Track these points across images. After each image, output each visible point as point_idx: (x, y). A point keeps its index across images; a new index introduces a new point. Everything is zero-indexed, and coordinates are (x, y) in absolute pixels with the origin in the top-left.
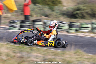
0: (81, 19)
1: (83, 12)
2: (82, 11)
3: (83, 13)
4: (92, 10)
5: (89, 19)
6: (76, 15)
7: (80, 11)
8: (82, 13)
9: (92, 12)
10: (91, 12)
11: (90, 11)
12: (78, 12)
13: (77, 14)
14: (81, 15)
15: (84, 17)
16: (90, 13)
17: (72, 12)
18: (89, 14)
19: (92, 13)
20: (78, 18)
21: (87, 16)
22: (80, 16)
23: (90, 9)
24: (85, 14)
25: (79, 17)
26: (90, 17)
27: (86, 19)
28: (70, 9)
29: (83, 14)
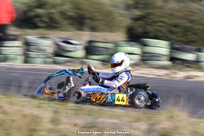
0: (47, 30)
1: (54, 11)
2: (50, 8)
3: (53, 13)
4: (77, 7)
5: (68, 30)
6: (34, 20)
7: (45, 8)
8: (49, 14)
9: (76, 12)
10: (74, 10)
11: (70, 10)
12: (40, 11)
13: (38, 16)
14: (47, 20)
15: (55, 25)
16: (72, 14)
17: (25, 13)
18: (69, 16)
19: (75, 14)
20: (40, 27)
21: (64, 22)
22: (44, 22)
23: (72, 3)
24: (57, 17)
25: (43, 25)
26: (71, 24)
27: (62, 30)
28: (19, 5)
29: (52, 16)
